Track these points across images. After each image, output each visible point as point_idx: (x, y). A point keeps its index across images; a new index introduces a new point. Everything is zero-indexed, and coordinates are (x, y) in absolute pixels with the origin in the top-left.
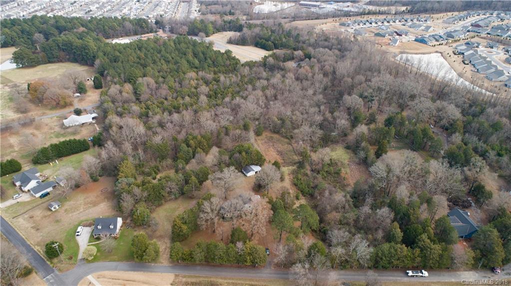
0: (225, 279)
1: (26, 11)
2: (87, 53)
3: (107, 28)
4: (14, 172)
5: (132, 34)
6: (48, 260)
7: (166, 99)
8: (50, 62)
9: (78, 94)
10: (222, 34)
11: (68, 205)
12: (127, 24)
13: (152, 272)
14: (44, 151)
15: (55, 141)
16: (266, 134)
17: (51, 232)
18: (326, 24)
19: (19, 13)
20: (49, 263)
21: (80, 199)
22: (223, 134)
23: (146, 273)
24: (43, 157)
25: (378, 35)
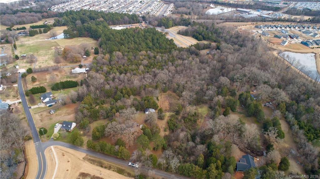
0: (108, 162)
1: (81, 5)
2: (97, 34)
3: (115, 19)
4: (42, 92)
5: (128, 23)
6: (40, 136)
7: (124, 65)
8: (80, 37)
9: (85, 56)
10: (178, 27)
11: (58, 112)
12: (126, 18)
13: (77, 150)
14: (57, 84)
15: (65, 80)
16: (169, 92)
17: (46, 123)
18: (246, 25)
19: (77, 6)
20: (39, 137)
21: (64, 110)
22: (142, 89)
23: (75, 151)
24: (57, 87)
25: (276, 36)
